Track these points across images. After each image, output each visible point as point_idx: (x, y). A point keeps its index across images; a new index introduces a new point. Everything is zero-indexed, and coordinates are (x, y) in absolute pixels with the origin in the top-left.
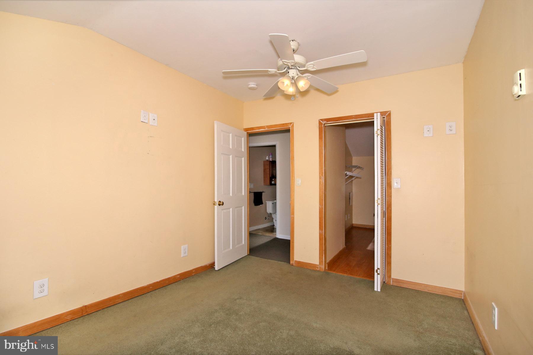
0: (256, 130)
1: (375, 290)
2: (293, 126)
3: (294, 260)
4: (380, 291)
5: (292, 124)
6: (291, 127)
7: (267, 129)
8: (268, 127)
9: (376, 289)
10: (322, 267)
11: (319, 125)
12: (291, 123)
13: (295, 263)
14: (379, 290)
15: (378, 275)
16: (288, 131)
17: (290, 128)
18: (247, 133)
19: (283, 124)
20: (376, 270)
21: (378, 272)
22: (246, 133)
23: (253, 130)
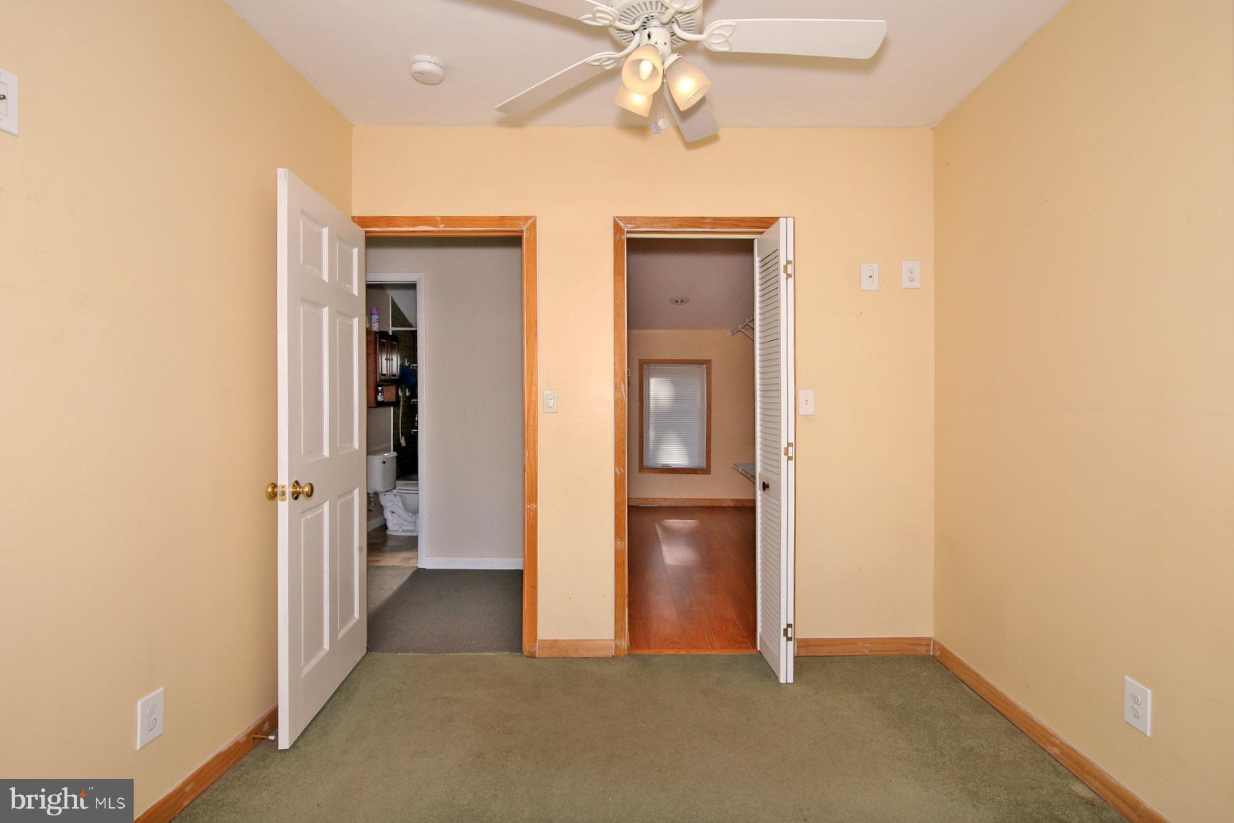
0: (401, 227)
1: (781, 682)
2: (534, 225)
3: (539, 638)
4: (792, 682)
5: (530, 221)
6: (527, 229)
7: (441, 227)
8: (447, 220)
9: (782, 680)
10: (623, 644)
11: (615, 234)
12: (527, 218)
13: (539, 649)
14: (791, 680)
15: (789, 642)
16: (513, 241)
17: (522, 232)
18: (366, 232)
19: (502, 218)
20: (784, 629)
21: (789, 635)
22: (361, 232)
23: (389, 226)
